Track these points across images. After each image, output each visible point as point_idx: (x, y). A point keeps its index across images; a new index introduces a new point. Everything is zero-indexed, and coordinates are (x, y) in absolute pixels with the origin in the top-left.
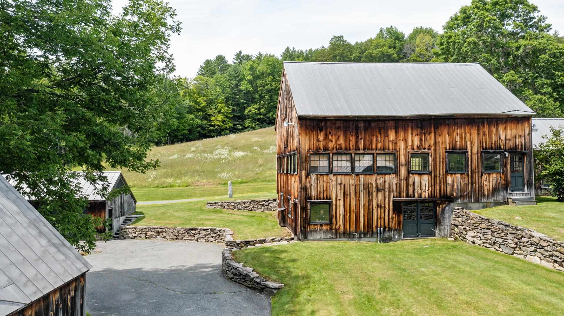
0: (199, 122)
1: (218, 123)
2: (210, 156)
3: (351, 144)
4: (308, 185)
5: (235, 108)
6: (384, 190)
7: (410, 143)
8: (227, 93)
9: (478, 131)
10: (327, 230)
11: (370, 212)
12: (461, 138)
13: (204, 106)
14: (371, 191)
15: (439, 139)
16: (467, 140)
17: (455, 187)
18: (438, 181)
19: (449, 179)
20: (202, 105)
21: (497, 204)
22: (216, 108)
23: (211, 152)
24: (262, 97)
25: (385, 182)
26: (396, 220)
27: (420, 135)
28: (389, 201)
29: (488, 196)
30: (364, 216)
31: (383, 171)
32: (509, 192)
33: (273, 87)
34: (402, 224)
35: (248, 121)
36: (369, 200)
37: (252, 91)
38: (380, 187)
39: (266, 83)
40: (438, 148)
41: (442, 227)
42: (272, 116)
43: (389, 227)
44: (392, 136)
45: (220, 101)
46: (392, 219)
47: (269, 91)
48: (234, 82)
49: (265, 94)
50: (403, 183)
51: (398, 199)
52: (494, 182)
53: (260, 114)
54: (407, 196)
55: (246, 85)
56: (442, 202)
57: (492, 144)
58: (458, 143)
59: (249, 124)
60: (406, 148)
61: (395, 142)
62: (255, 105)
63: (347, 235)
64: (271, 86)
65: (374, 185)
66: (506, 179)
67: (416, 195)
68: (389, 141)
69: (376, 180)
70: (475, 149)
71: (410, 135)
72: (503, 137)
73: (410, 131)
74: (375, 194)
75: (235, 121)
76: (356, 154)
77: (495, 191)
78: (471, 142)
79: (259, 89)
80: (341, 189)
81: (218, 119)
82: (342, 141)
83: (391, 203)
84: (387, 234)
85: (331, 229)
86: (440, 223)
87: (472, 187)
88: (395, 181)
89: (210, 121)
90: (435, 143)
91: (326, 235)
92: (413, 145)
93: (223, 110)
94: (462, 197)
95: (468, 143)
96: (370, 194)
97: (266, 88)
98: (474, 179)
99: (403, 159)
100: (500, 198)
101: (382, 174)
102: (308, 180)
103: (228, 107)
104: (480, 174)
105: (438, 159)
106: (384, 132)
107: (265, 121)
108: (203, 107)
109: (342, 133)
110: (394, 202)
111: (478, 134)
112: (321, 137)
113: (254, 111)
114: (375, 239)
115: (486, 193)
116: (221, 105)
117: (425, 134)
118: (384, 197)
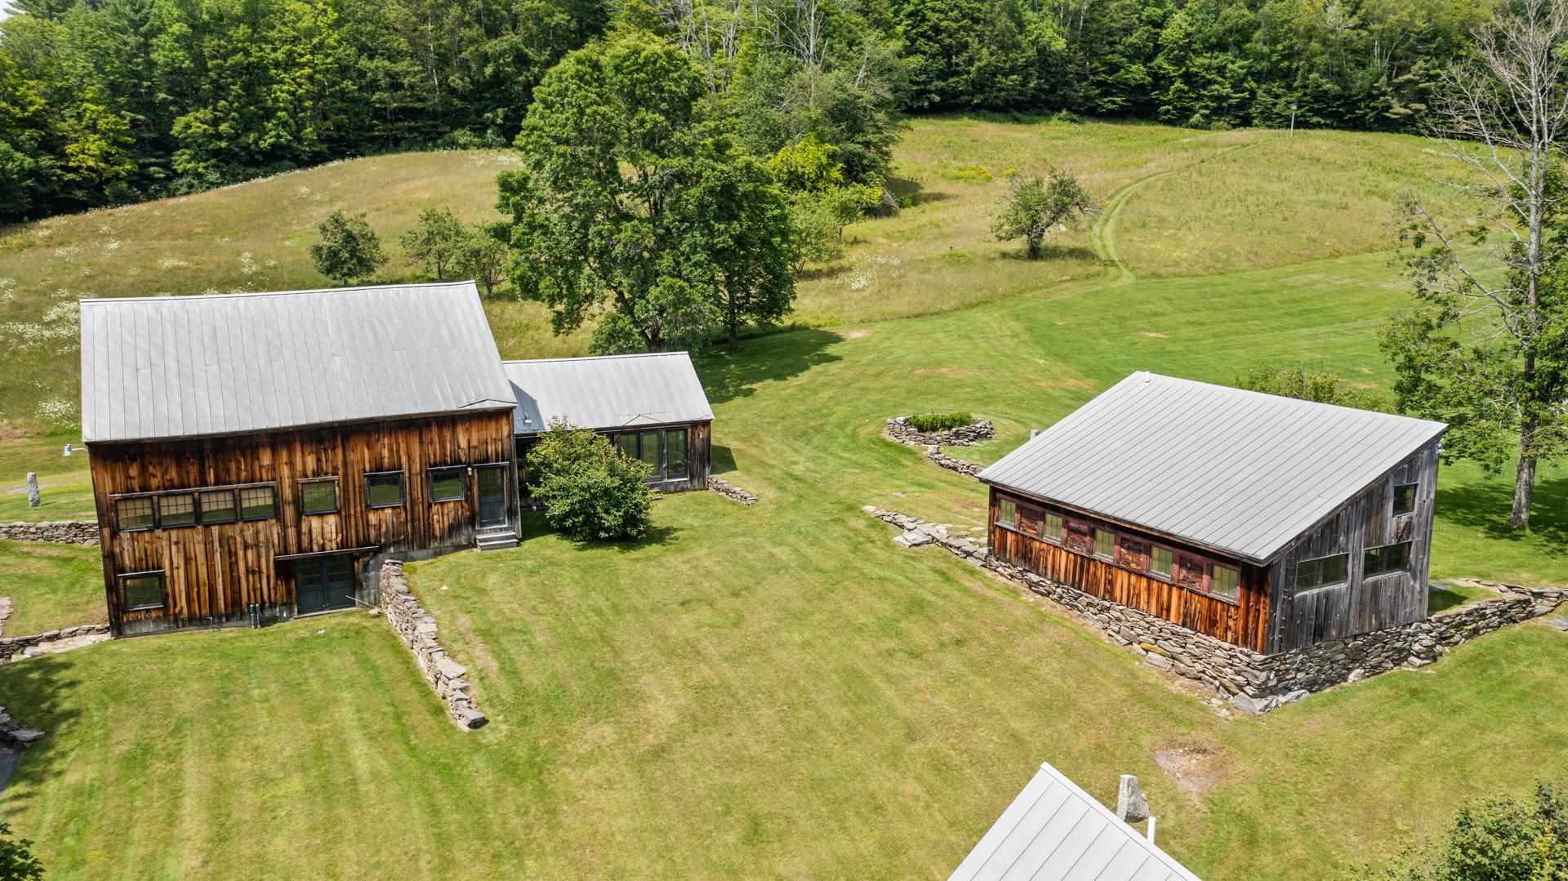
0: (28, 162)
1: (91, 163)
2: (31, 330)
3: (192, 477)
4: (117, 550)
5: (141, 117)
6: (257, 546)
7: (299, 467)
8: (113, 73)
9: (421, 438)
10: (158, 617)
11: (233, 582)
12: (391, 451)
13: (38, 111)
14: (233, 549)
15: (352, 457)
16: (402, 453)
17: (383, 529)
18: (353, 523)
19: (373, 518)
20: (32, 109)
21: (458, 548)
22: (79, 117)
23: (36, 316)
24: (219, 90)
25: (257, 533)
26: (282, 588)
27: (317, 453)
28: (268, 561)
29: (442, 538)
30: (224, 589)
31: (255, 516)
32: (477, 528)
33: (252, 59)
34: (294, 593)
35: (185, 157)
36: (231, 564)
37: (189, 68)
38: (250, 541)
39: (230, 47)
40: (350, 471)
41: (365, 592)
42: (256, 142)
43: (271, 602)
44: (266, 459)
45: (89, 96)
46: (275, 588)
47: (238, 71)
48: (133, 40)
49: (230, 80)
50: (292, 532)
51: (282, 557)
52: (452, 514)
53: (219, 136)
54: (300, 550)
55: (171, 51)
56: (364, 554)
57: (445, 455)
58: (386, 460)
59: (189, 166)
60: (293, 477)
61: (273, 468)
62: (202, 110)
63: (196, 621)
64: (247, 54)
65: (239, 539)
66: (472, 511)
67: (315, 547)
68: (261, 467)
69: (242, 531)
70: (417, 467)
71: (299, 454)
72: (463, 444)
73: (298, 448)
74: (241, 553)
75: (145, 154)
76: (200, 493)
77: (454, 528)
78: (409, 458)
79: (210, 64)
80: (178, 551)
81: (87, 152)
82: (173, 474)
83: (271, 564)
84: (268, 613)
85: (166, 615)
86: (362, 585)
87: (413, 527)
88: (276, 530)
89: (63, 155)
90: (345, 464)
91: (157, 626)
92: (304, 469)
93: (102, 124)
94: (397, 543)
95: (404, 459)
96: (232, 554)
97: (230, 62)
98: (416, 514)
99: (287, 493)
100: (463, 540)
101: (251, 521)
102: (116, 542)
103: (118, 115)
104: (426, 505)
105: (351, 489)
106: (252, 454)
107: (235, 156)
108: (36, 113)
109: (174, 462)
110: (277, 563)
111: (421, 443)
112: (133, 472)
113: (198, 128)
114: (247, 622)
115: (438, 533)
116: (94, 107)
117: (325, 450)
118: (259, 556)
